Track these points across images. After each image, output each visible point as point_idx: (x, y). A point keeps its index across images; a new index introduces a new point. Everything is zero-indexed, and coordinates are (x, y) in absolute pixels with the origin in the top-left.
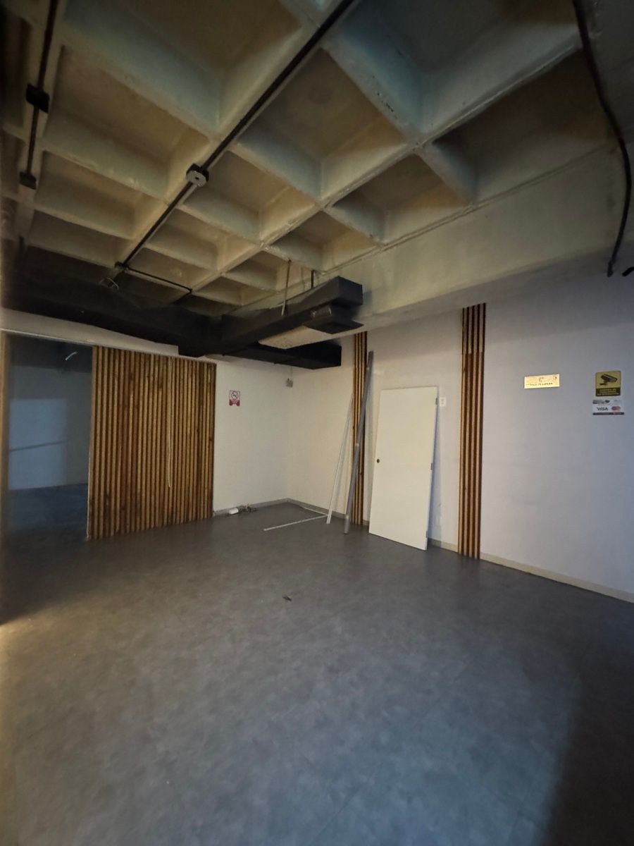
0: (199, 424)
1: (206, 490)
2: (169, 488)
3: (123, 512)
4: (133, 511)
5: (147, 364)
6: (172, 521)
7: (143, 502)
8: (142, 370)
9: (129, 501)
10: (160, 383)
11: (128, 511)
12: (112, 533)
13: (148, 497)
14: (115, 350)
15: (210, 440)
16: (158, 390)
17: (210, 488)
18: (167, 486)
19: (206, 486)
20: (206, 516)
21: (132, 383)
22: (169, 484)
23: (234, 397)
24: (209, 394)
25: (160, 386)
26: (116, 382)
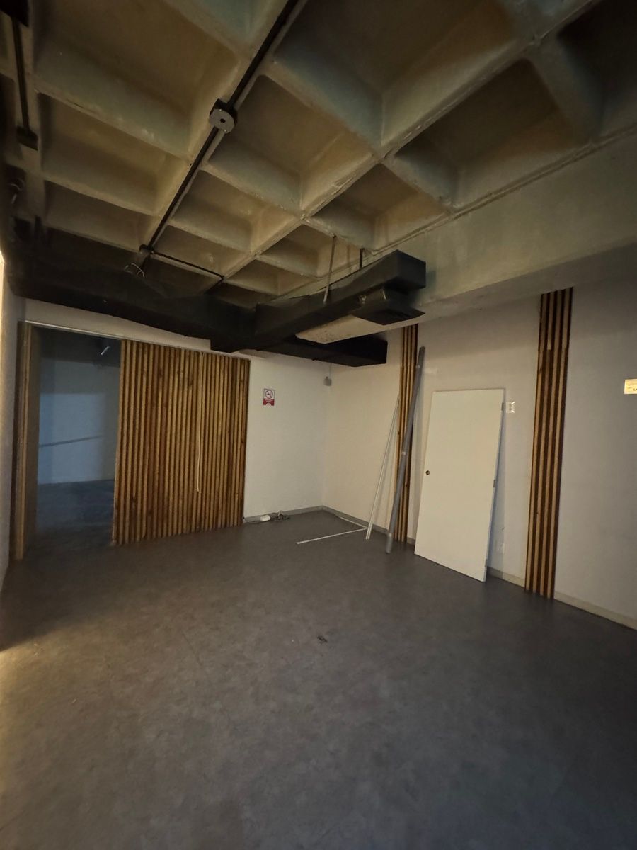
0: (230, 426)
1: (237, 496)
2: (198, 493)
3: (149, 518)
4: (160, 517)
5: (178, 359)
6: (200, 526)
7: (171, 507)
8: (172, 366)
9: (155, 505)
10: (190, 380)
11: (155, 517)
12: (138, 539)
13: (176, 500)
14: (143, 344)
15: (242, 442)
16: (188, 388)
17: (241, 494)
18: (195, 490)
19: (237, 492)
20: (235, 522)
21: (161, 380)
22: (198, 488)
23: (269, 397)
24: (241, 392)
25: (190, 384)
26: (145, 379)
